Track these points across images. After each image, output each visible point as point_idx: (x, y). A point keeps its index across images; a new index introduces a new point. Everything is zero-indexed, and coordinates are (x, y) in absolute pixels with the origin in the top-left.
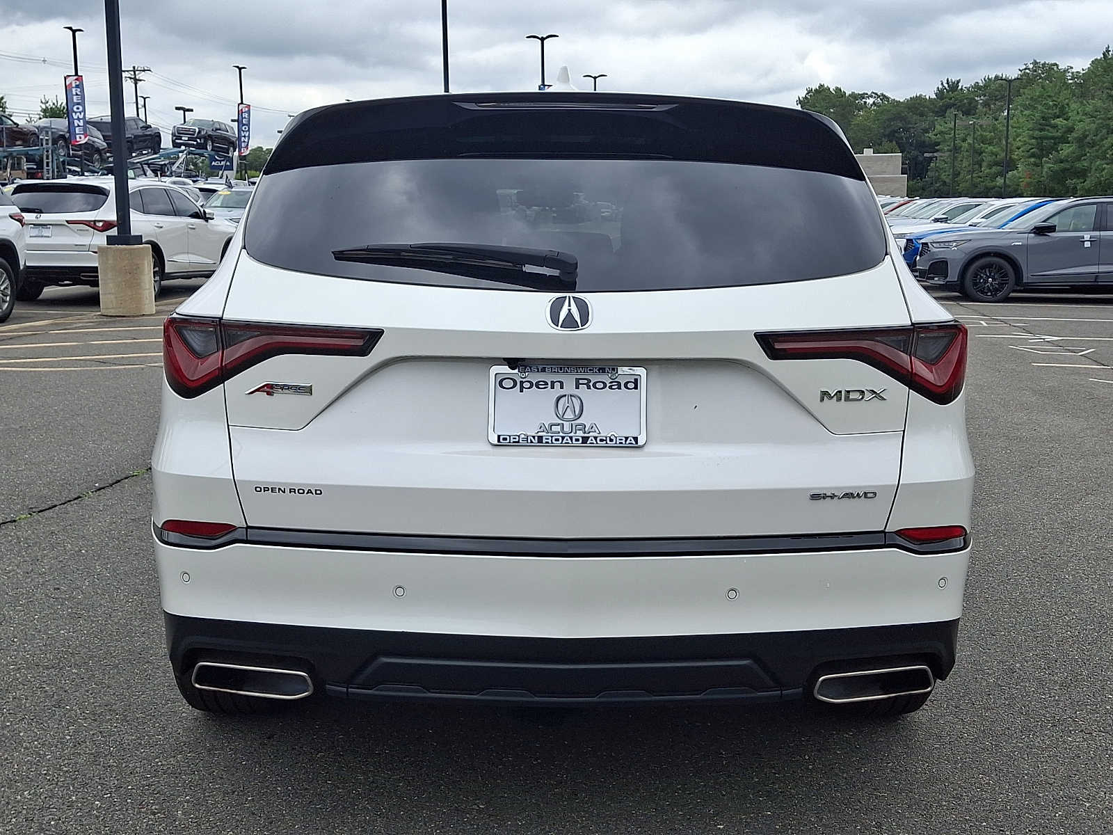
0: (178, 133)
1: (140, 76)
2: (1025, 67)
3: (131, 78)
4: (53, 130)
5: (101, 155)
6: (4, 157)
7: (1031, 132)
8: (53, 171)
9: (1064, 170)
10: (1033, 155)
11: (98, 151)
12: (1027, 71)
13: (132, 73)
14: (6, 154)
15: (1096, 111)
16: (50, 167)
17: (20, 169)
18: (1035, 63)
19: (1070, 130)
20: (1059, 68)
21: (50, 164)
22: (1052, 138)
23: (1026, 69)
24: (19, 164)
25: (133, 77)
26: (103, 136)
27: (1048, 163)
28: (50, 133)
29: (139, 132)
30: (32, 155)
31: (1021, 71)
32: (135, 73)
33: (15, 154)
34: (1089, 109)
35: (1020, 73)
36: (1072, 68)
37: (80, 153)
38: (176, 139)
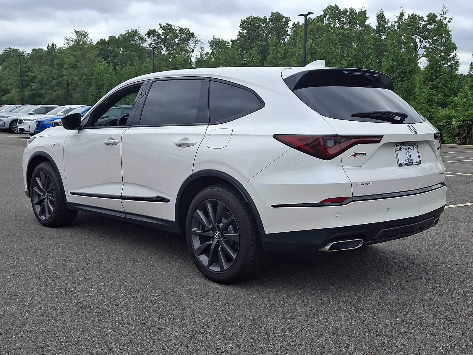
2: (5, 50)
7: (17, 78)
9: (34, 94)
10: (19, 87)
12: (6, 51)
15: (46, 70)
18: (10, 48)
19: (35, 78)
20: (20, 51)
22: (27, 81)
23: (6, 50)
27: (27, 91)
31: (4, 51)
34: (43, 69)
35: (3, 52)
36: (25, 52)
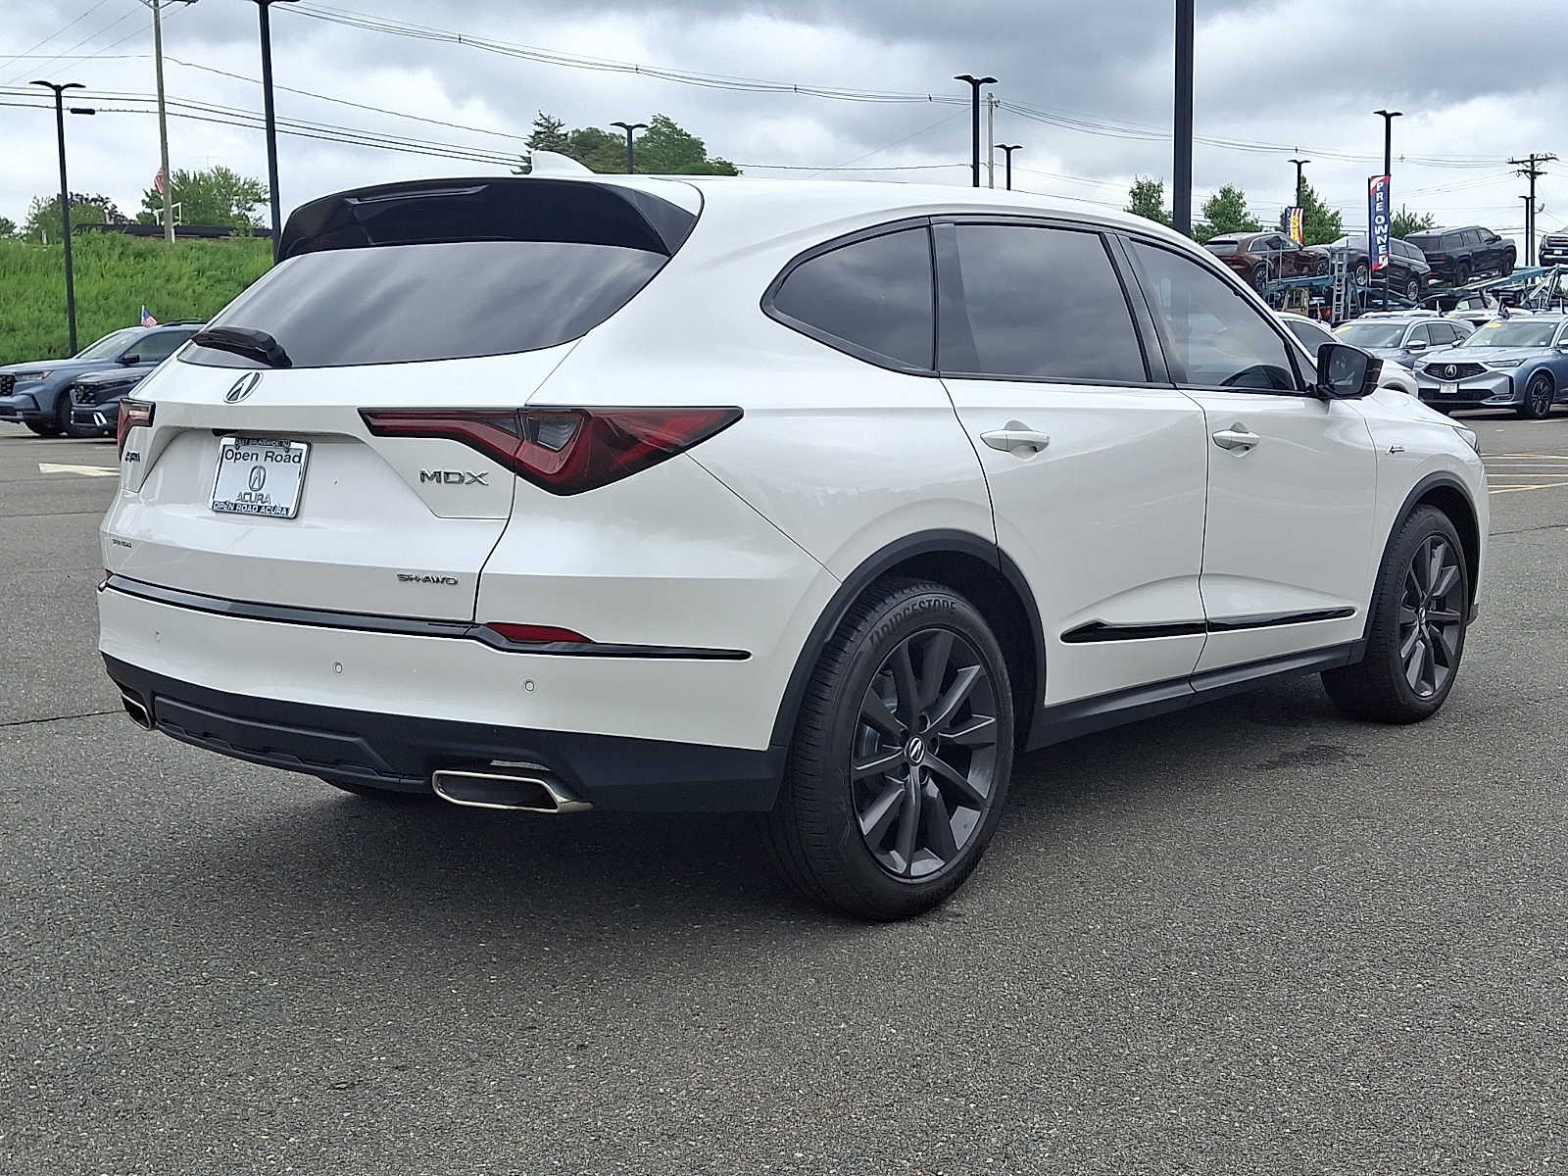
0: (1549, 245)
1: (1539, 167)
3: (1525, 172)
4: (1351, 252)
5: (1419, 282)
6: (1279, 291)
8: (1346, 308)
11: (1416, 276)
13: (1529, 164)
14: (1281, 287)
16: (1342, 302)
17: (1300, 306)
21: (1343, 298)
24: (1298, 299)
25: (1529, 169)
26: (1426, 255)
28: (1345, 256)
29: (1483, 247)
30: (1317, 286)
32: (1532, 164)
33: (1293, 286)
37: (1383, 281)
38: (1545, 254)
